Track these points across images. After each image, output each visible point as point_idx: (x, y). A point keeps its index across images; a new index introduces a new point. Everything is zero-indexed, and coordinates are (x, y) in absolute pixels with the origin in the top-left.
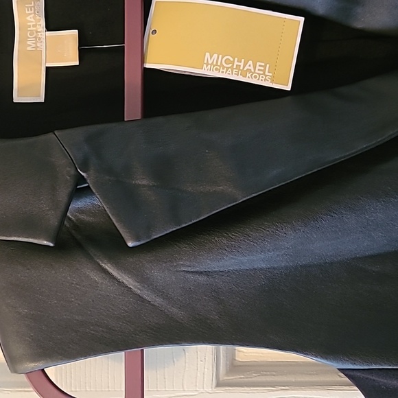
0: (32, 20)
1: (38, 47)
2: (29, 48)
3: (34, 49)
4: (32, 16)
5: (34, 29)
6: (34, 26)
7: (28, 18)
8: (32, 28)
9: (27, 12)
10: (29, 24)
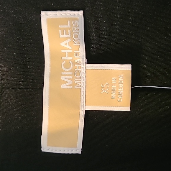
0: (68, 46)
1: (76, 84)
2: (63, 86)
3: (71, 87)
4: (67, 42)
5: (71, 58)
6: (70, 55)
7: (63, 44)
8: (67, 58)
9: (61, 36)
10: (63, 51)
